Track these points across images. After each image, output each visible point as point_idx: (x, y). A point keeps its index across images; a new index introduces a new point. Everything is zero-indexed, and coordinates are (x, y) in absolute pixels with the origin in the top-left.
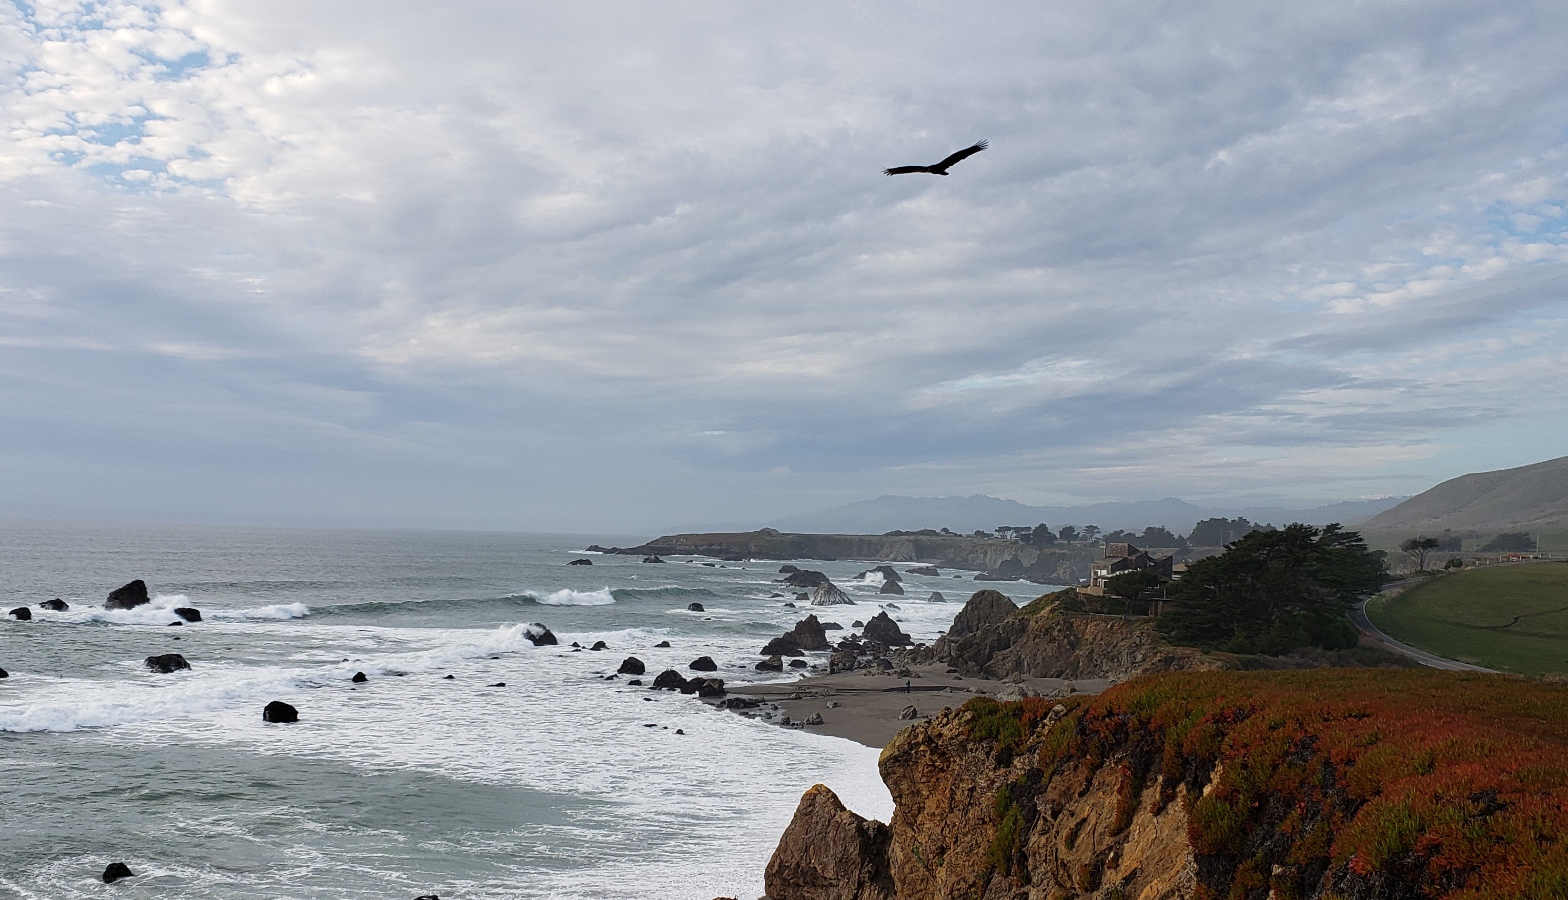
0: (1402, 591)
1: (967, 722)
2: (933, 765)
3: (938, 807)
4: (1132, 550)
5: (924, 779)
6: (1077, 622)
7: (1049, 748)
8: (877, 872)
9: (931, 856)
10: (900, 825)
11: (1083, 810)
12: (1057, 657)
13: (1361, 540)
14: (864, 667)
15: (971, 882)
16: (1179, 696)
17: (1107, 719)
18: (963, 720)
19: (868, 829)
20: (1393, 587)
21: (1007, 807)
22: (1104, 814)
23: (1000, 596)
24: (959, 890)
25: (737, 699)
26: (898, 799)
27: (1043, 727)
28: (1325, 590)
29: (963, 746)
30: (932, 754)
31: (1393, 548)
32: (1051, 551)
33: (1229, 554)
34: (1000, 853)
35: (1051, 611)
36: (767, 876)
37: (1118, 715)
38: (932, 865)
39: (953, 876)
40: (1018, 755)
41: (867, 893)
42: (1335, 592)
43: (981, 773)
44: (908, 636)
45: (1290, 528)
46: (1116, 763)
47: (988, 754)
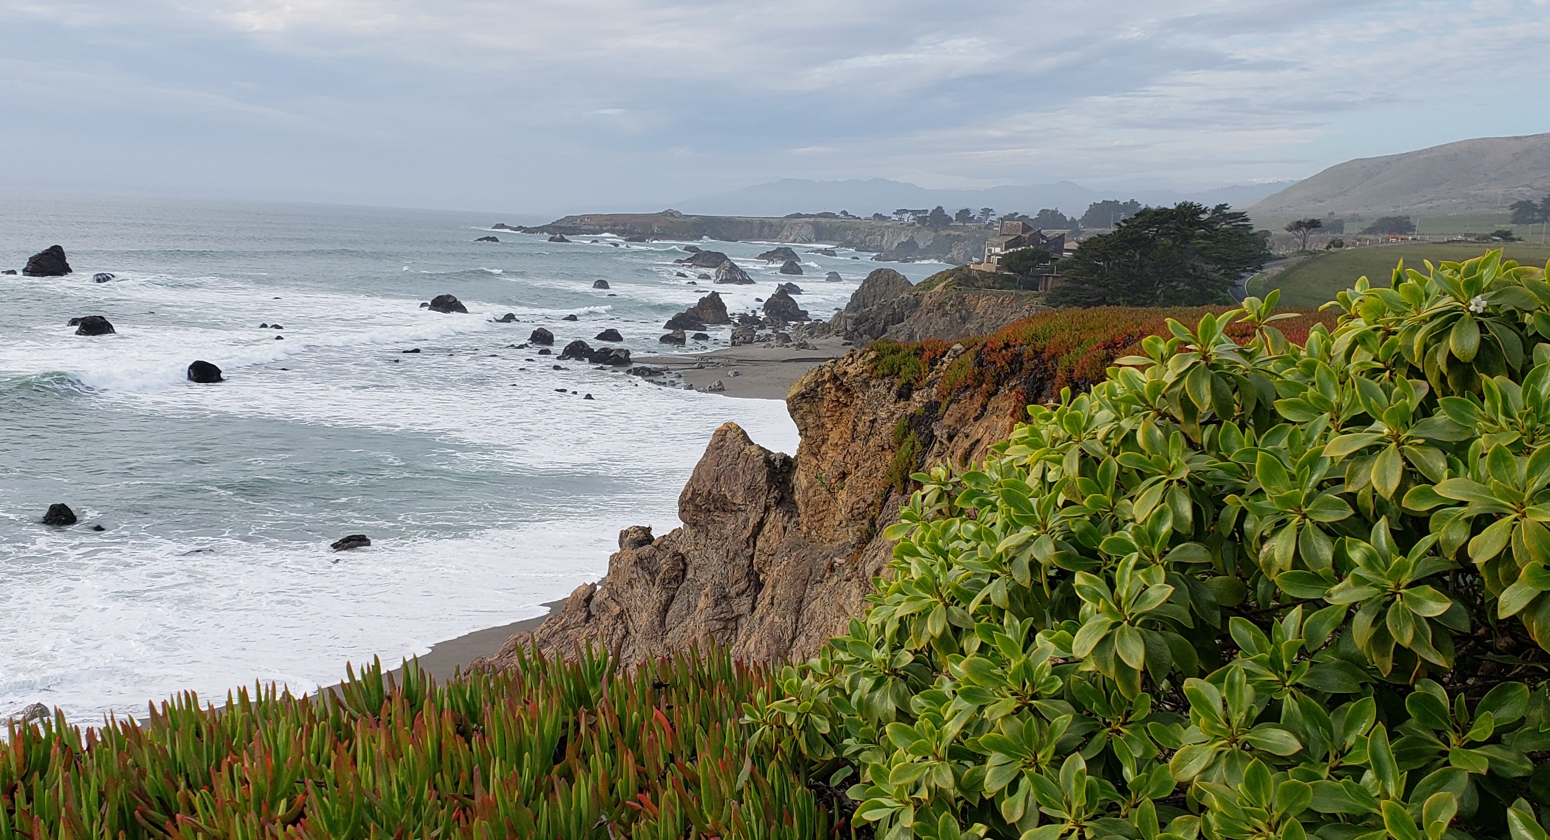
0: (1283, 269)
1: (871, 361)
2: (838, 401)
3: (841, 438)
4: (1026, 229)
5: (829, 414)
6: (970, 297)
7: (947, 382)
8: (782, 498)
9: (833, 481)
10: (805, 455)
11: (977, 432)
12: (948, 330)
13: (1247, 220)
14: (764, 341)
15: (869, 502)
16: (1073, 328)
17: (1004, 351)
18: (867, 359)
19: (775, 460)
20: (1274, 265)
21: (905, 435)
22: (997, 435)
23: (896, 274)
24: (858, 509)
25: (643, 368)
26: (804, 433)
27: (942, 365)
28: (1210, 267)
29: (866, 383)
30: (837, 391)
31: (1278, 230)
32: (947, 232)
33: (1119, 231)
34: (898, 476)
35: (944, 287)
36: (681, 503)
37: (1014, 347)
38: (834, 489)
39: (854, 496)
40: (917, 389)
41: (773, 516)
42: (1220, 269)
43: (883, 406)
44: (806, 313)
45: (1180, 206)
46: (1010, 390)
47: (889, 389)
